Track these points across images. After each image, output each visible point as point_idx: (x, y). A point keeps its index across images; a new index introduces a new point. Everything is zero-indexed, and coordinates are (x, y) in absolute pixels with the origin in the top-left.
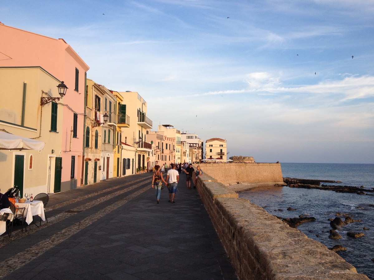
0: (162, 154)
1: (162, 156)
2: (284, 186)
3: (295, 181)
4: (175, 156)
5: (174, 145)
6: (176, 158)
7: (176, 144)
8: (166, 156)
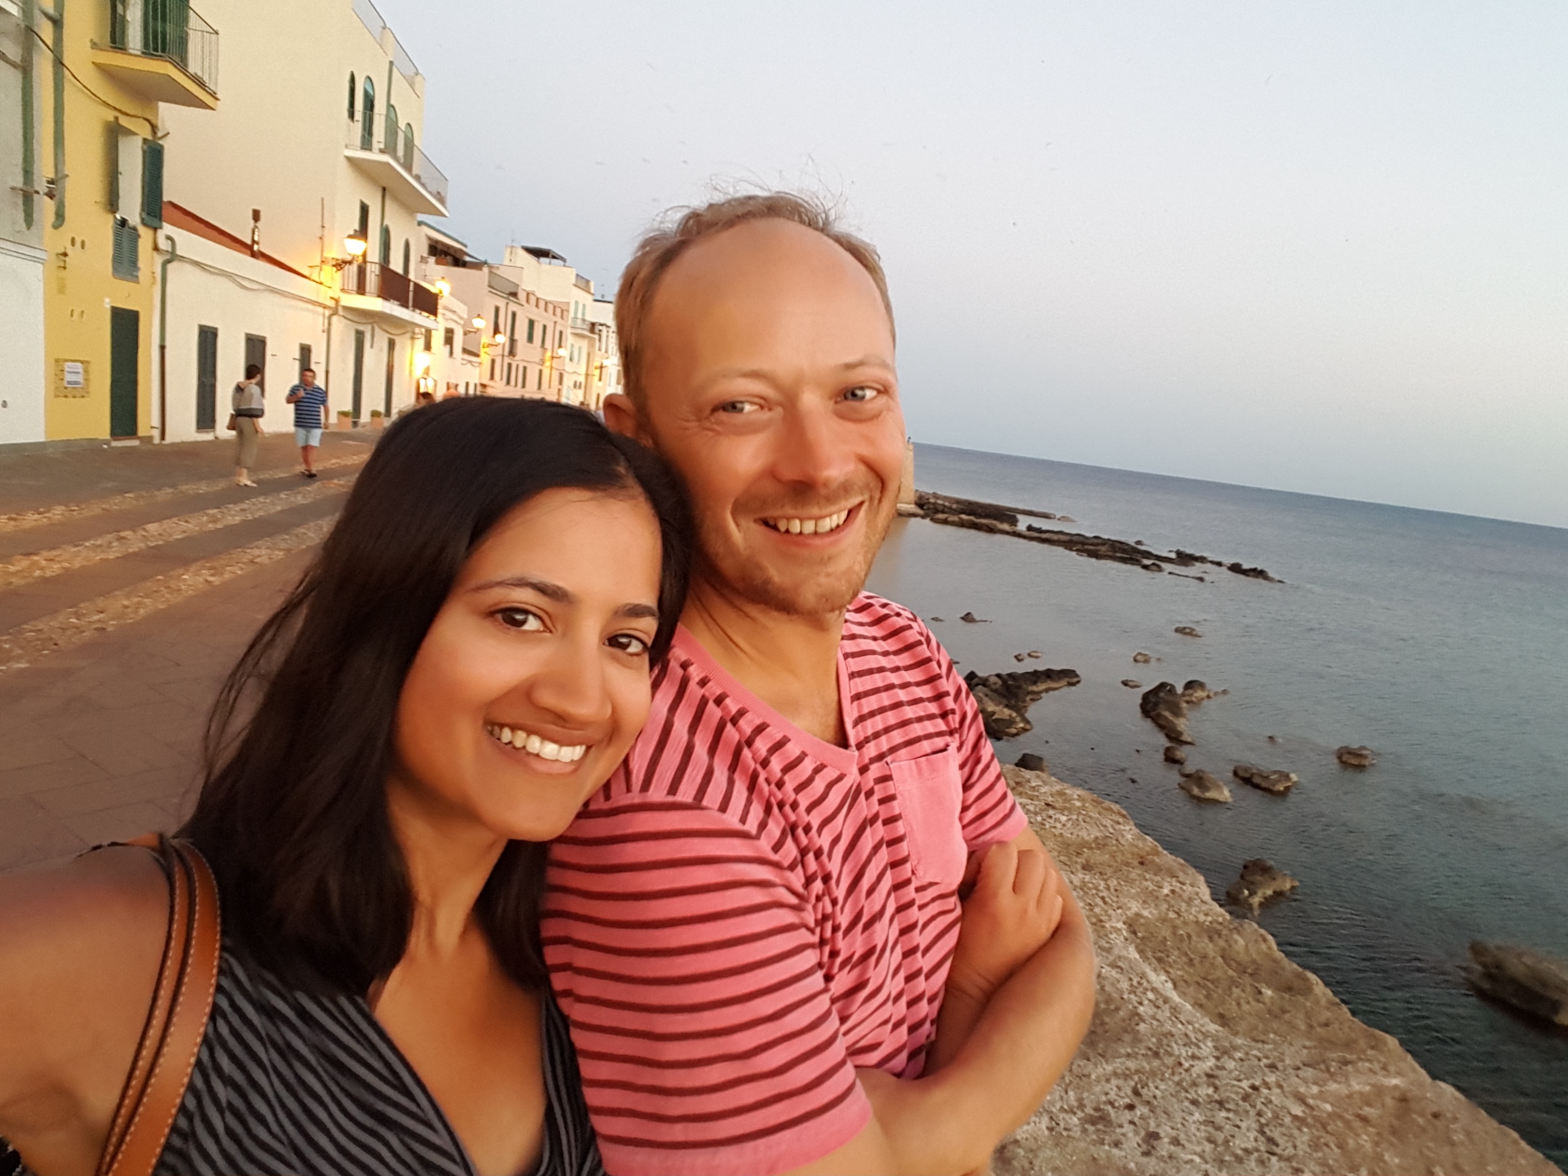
0: (507, 360)
1: (510, 365)
2: (914, 515)
3: (947, 504)
4: (561, 376)
5: (561, 333)
6: (568, 381)
7: (569, 331)
8: (525, 368)
